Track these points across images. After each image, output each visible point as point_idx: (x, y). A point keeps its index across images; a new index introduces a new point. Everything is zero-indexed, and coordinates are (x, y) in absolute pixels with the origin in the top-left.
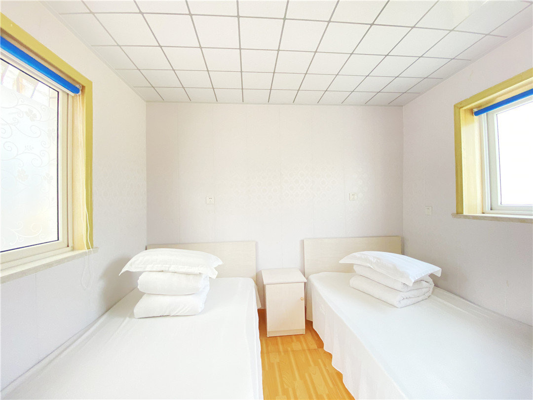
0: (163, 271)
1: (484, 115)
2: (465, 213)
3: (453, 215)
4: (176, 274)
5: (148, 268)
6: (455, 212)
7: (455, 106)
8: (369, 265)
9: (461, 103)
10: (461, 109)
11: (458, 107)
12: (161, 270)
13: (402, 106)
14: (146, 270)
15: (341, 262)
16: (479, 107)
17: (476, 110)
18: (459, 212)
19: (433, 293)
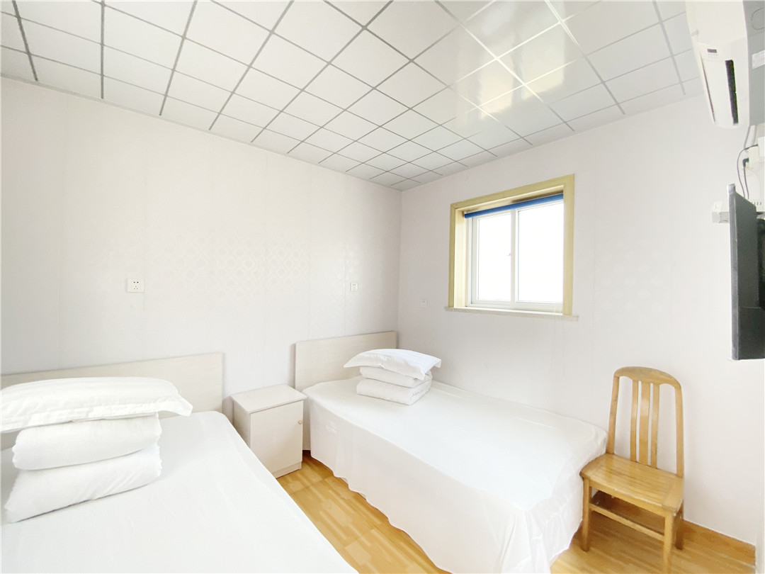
0: (71, 422)
1: (470, 219)
2: (455, 307)
3: (445, 308)
4: (103, 422)
5: (36, 419)
6: (447, 305)
7: (451, 206)
8: (380, 364)
9: (456, 204)
10: (457, 210)
11: (454, 207)
12: (69, 420)
13: (401, 191)
14: (29, 425)
15: (345, 366)
16: (469, 211)
17: (465, 213)
18: (450, 306)
19: (432, 386)
